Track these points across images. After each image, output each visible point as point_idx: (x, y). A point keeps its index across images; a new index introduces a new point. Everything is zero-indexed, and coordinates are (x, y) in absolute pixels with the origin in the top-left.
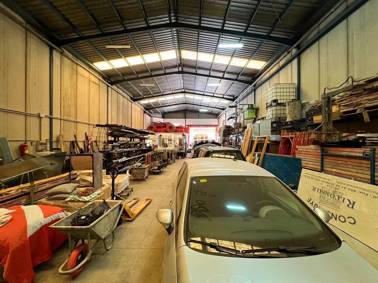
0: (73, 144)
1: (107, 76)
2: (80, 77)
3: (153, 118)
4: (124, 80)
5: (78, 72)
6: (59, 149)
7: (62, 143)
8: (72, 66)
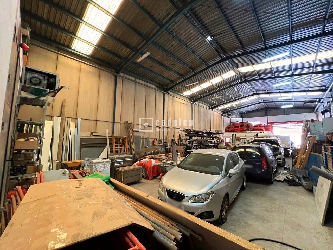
0: (173, 140)
1: (191, 97)
2: (176, 103)
3: (231, 119)
4: (202, 97)
5: (175, 100)
6: (167, 143)
7: (168, 140)
8: (173, 98)
